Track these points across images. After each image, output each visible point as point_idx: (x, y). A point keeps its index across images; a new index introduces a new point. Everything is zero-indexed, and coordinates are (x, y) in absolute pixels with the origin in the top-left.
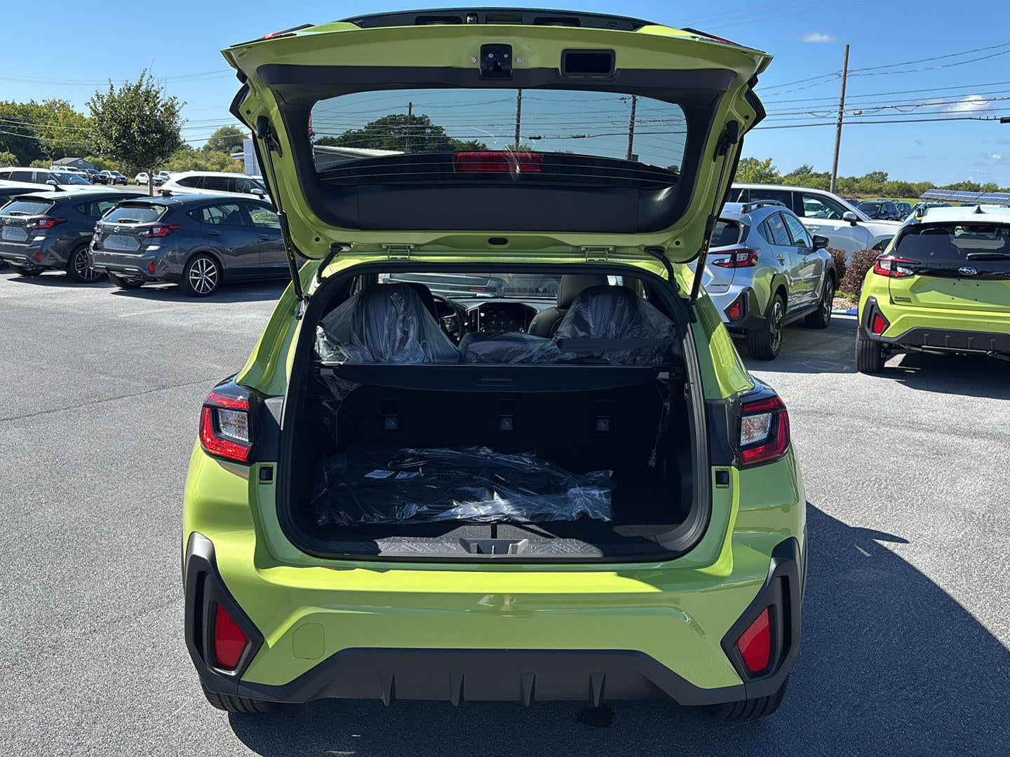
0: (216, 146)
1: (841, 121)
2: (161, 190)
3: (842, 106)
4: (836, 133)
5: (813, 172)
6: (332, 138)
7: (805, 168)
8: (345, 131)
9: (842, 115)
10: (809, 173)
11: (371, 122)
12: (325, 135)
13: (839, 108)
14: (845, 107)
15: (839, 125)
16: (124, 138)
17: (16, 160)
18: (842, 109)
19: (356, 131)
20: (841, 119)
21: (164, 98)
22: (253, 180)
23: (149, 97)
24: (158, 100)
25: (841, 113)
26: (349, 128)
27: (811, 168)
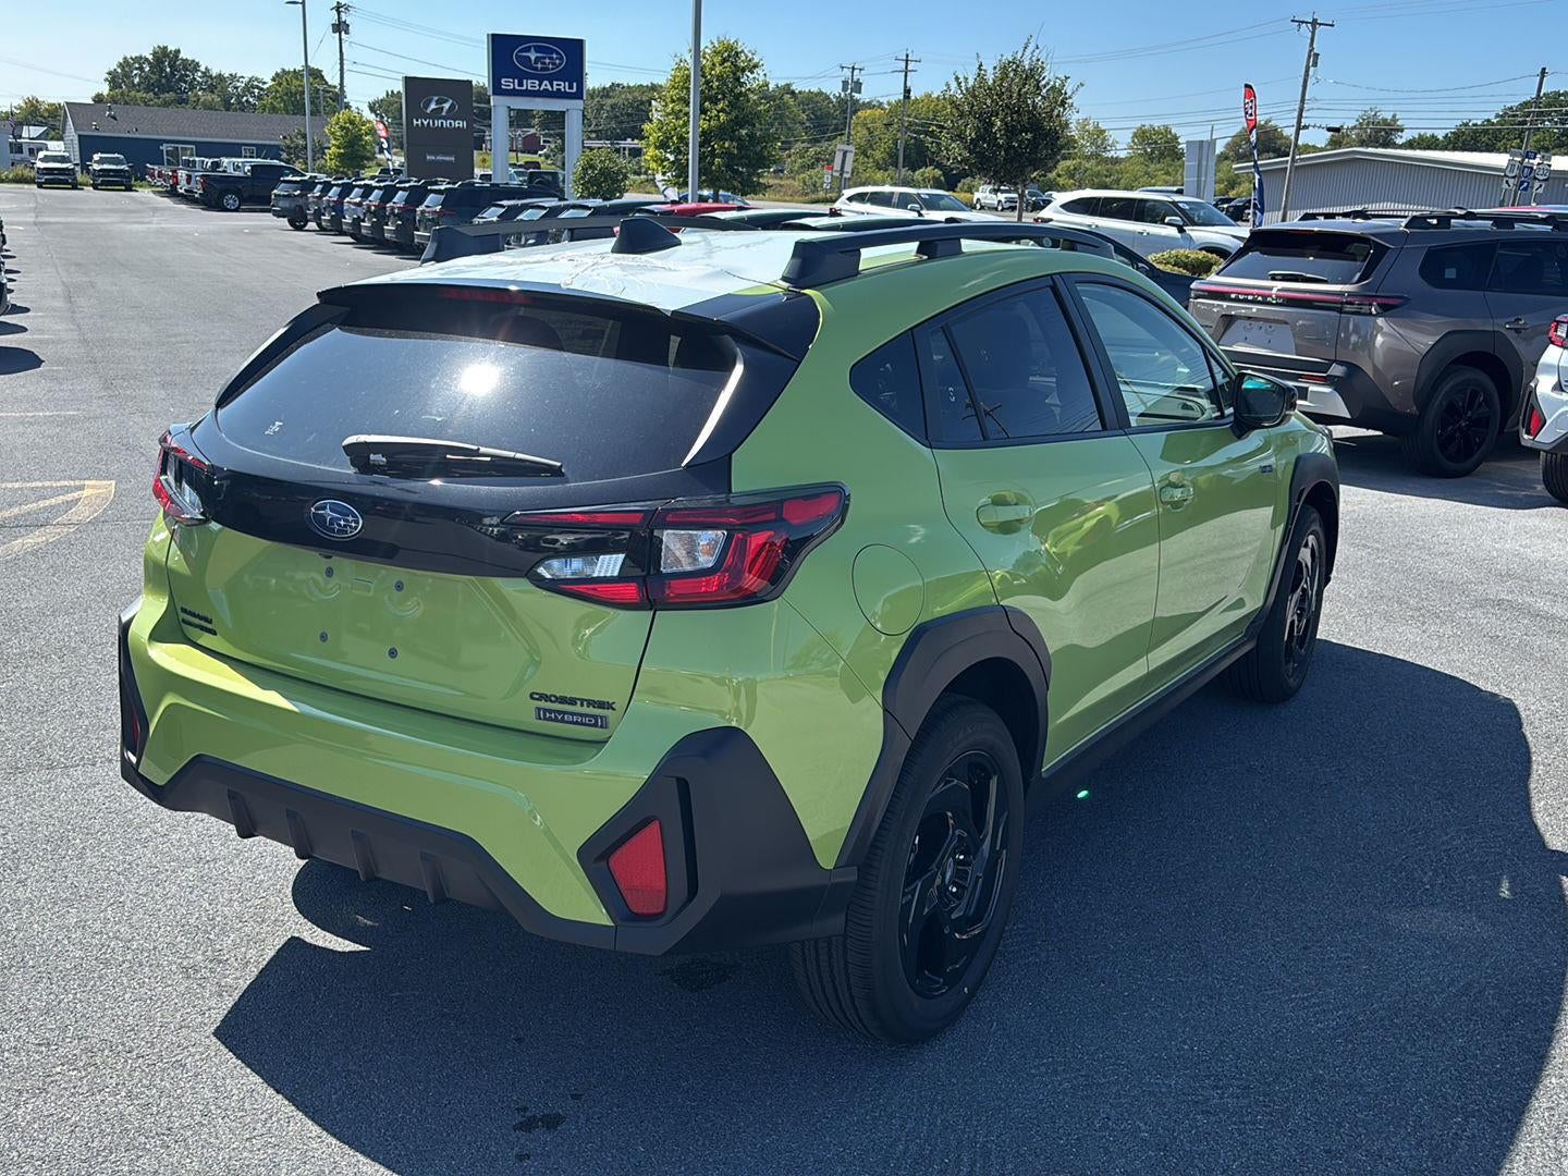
0: (1237, 153)
2: (1039, 218)
6: (1433, 136)
8: (1459, 123)
11: (1509, 105)
12: (1422, 132)
16: (984, 141)
17: (942, 178)
19: (1479, 123)
21: (1050, 76)
22: (1174, 203)
23: (1032, 76)
24: (1043, 83)
26: (1465, 117)
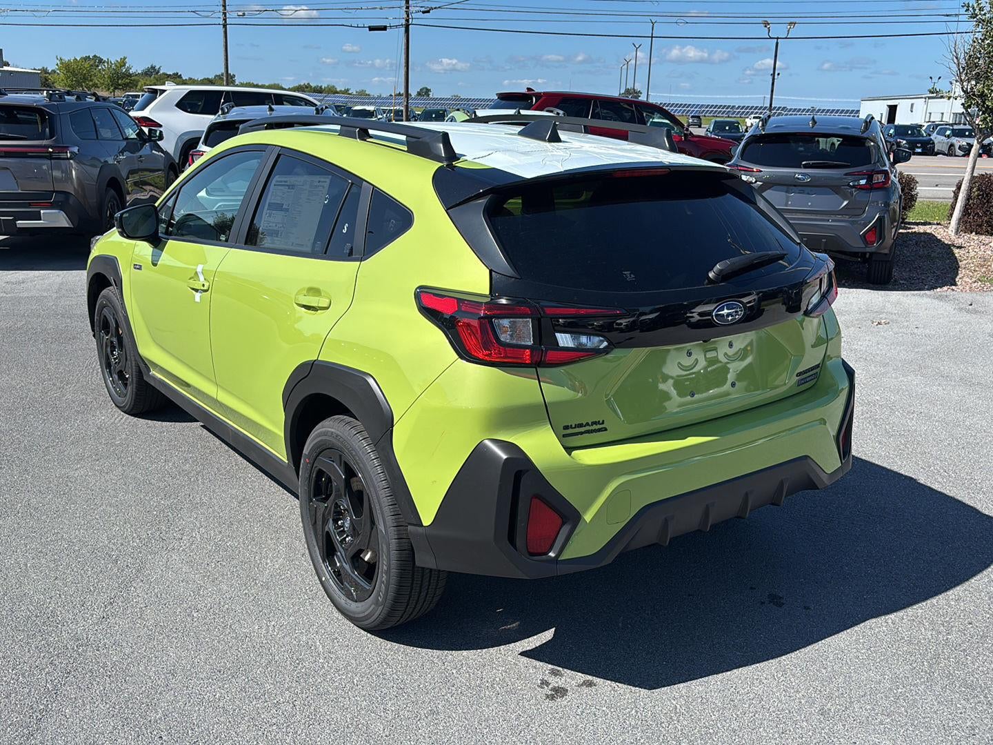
1: (226, 22)
3: (224, 6)
4: (223, 34)
5: (161, 72)
7: (153, 68)
9: (225, 16)
10: (157, 73)
13: (222, 8)
14: (227, 7)
15: (225, 26)
18: (225, 9)
20: (225, 20)
25: (225, 14)
27: (159, 68)
